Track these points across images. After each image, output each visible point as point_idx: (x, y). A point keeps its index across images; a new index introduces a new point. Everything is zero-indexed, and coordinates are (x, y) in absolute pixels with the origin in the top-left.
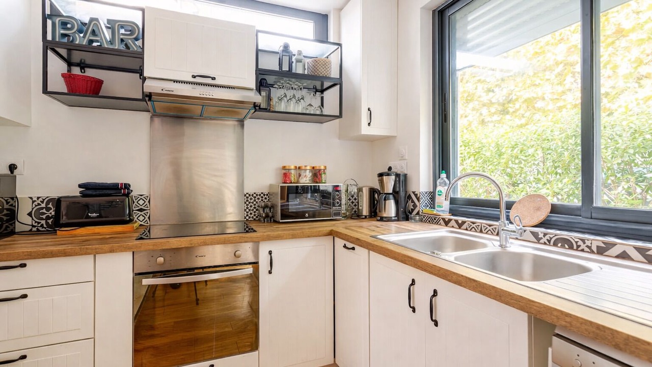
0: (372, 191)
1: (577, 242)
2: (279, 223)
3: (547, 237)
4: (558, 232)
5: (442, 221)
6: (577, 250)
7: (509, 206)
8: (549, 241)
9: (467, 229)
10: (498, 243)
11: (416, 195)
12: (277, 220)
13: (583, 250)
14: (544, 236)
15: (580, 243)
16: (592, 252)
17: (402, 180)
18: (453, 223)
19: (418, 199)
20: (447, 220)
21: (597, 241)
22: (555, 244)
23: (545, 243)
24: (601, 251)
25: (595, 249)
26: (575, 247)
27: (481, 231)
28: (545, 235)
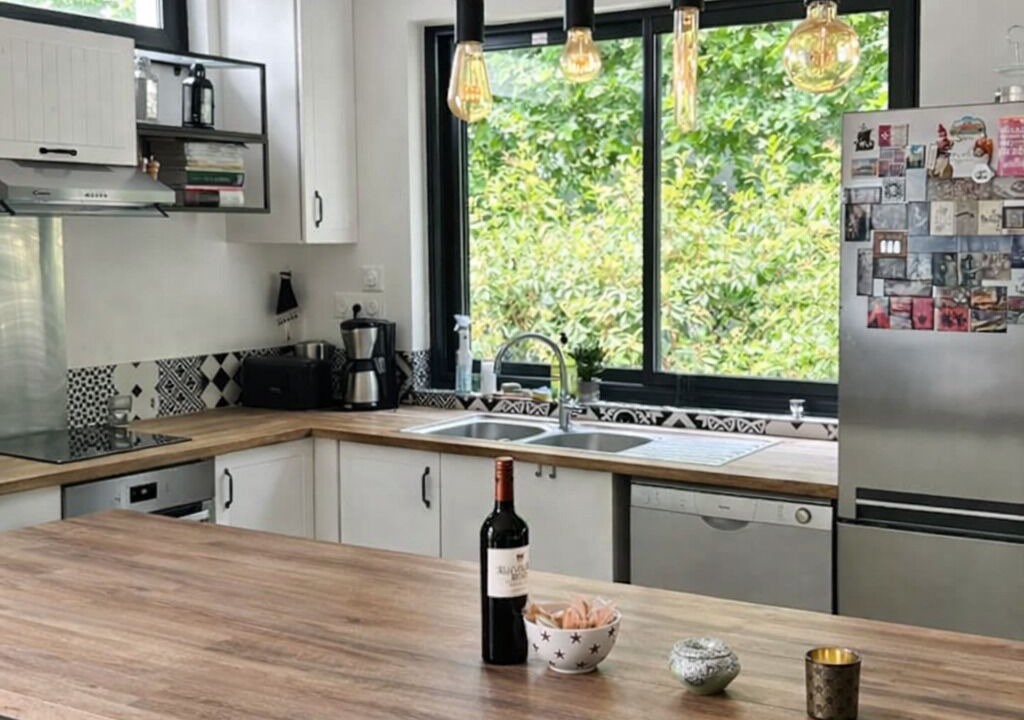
1: (638, 416)
3: (610, 413)
4: (620, 405)
5: (458, 403)
6: (638, 423)
8: (611, 417)
9: (502, 411)
10: (558, 425)
13: (644, 423)
14: (606, 411)
15: (641, 415)
16: (652, 424)
18: (477, 403)
20: (466, 399)
21: (656, 410)
22: (618, 420)
23: (607, 420)
24: (660, 422)
25: (654, 420)
26: (636, 420)
27: (525, 412)
28: (607, 409)
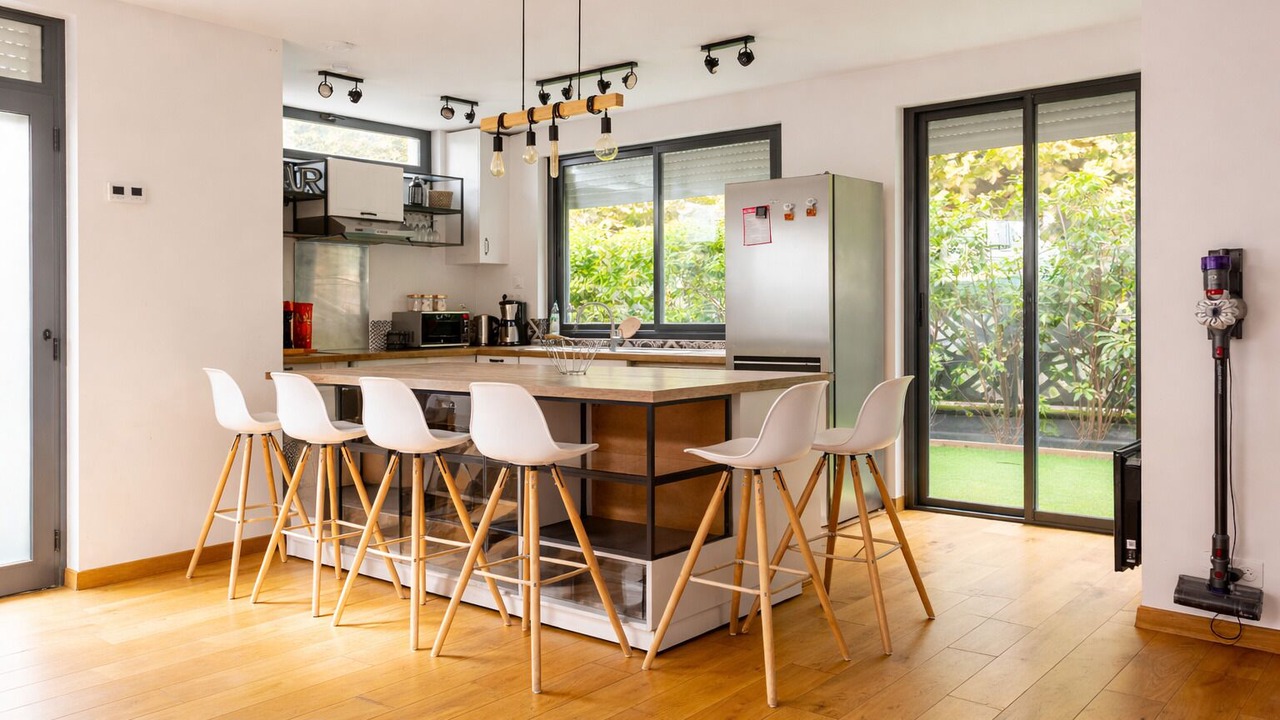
0: (491, 319)
2: (419, 348)
7: (617, 326)
11: (535, 323)
12: (415, 345)
17: (522, 307)
19: (537, 326)
